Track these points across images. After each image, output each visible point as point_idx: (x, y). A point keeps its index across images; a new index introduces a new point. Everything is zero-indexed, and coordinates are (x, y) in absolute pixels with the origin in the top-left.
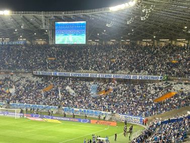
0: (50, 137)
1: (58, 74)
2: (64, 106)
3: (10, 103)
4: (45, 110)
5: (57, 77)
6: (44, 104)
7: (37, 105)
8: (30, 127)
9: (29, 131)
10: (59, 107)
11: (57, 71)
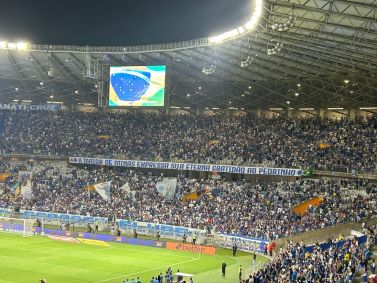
1: (113, 162)
2: (119, 216)
3: (21, 211)
4: (83, 225)
5: (111, 168)
6: (83, 213)
7: (70, 216)
8: (46, 252)
9: (43, 258)
10: (110, 219)
11: (113, 157)
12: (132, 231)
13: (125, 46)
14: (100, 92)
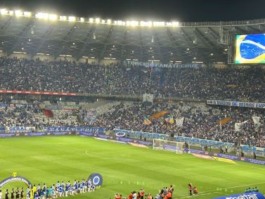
0: (216, 179)
1: (238, 104)
2: (242, 143)
3: (175, 136)
4: (217, 148)
5: (237, 108)
6: (217, 140)
7: (208, 141)
8: (192, 165)
9: (190, 169)
10: (236, 144)
11: (238, 100)
12: (252, 154)
13: (248, 20)
14: (230, 54)
